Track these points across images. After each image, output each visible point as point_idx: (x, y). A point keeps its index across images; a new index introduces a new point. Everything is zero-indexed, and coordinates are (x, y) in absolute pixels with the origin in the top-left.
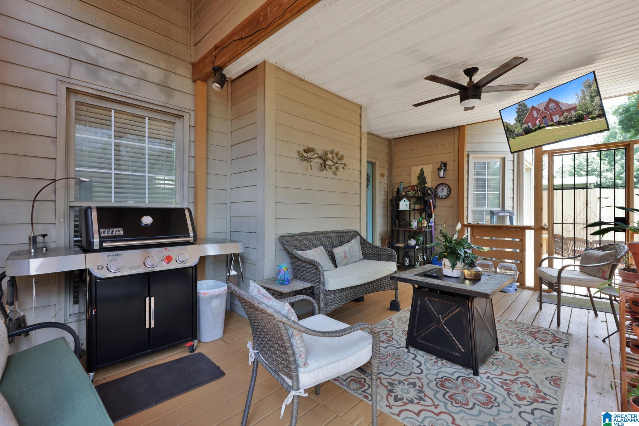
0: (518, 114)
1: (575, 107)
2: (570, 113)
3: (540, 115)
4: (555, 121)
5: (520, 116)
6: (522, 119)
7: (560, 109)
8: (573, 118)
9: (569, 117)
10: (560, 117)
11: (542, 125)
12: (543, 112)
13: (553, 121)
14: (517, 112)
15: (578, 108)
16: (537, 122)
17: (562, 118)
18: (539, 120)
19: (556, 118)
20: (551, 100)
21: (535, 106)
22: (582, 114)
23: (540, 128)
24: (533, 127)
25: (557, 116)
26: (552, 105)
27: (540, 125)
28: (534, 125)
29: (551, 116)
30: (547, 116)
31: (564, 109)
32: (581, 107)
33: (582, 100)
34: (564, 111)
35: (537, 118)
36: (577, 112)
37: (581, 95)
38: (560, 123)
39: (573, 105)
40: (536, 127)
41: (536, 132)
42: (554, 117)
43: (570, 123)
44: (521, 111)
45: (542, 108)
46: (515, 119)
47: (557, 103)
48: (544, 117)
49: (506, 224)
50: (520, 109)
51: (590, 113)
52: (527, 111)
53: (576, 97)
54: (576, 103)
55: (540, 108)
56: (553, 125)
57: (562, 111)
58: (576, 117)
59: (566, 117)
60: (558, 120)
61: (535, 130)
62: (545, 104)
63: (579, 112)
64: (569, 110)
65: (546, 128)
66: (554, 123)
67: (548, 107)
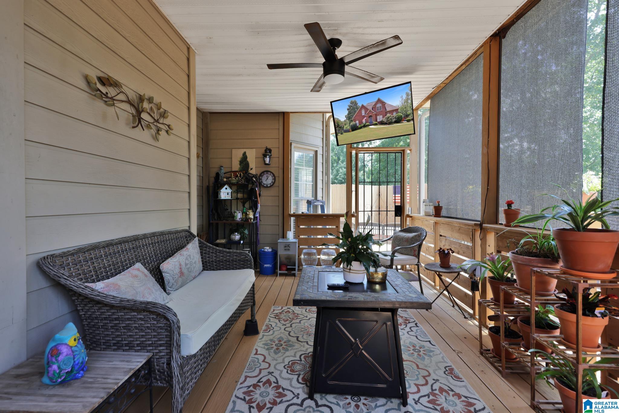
0: (349, 112)
1: (397, 110)
2: (392, 114)
3: (367, 114)
4: (378, 120)
5: (350, 114)
6: (351, 117)
7: (385, 109)
8: (394, 119)
9: (390, 118)
10: (383, 117)
11: (367, 124)
12: (370, 111)
13: (376, 121)
14: (348, 109)
15: (399, 110)
16: (363, 120)
17: (384, 118)
18: (365, 118)
19: (380, 118)
20: (379, 101)
21: (365, 105)
22: (401, 116)
23: (365, 126)
24: (359, 125)
25: (381, 116)
26: (379, 105)
27: (366, 123)
28: (361, 122)
29: (376, 115)
30: (373, 116)
31: (388, 109)
32: (402, 110)
33: (405, 103)
34: (388, 112)
35: (364, 117)
36: (398, 114)
37: (405, 98)
38: (382, 123)
39: (396, 107)
40: (362, 125)
41: (361, 130)
42: (378, 117)
43: (390, 123)
44: (352, 109)
45: (370, 108)
46: (346, 116)
47: (383, 104)
48: (371, 116)
49: (318, 213)
50: (351, 106)
51: (407, 116)
52: (357, 109)
53: (401, 100)
54: (399, 105)
55: (368, 107)
56: (376, 124)
57: (386, 112)
58: (396, 118)
59: (388, 118)
60: (381, 120)
61: (361, 128)
62: (374, 104)
63: (399, 114)
64: (391, 112)
65: (370, 127)
66: (377, 123)
67: (376, 107)
